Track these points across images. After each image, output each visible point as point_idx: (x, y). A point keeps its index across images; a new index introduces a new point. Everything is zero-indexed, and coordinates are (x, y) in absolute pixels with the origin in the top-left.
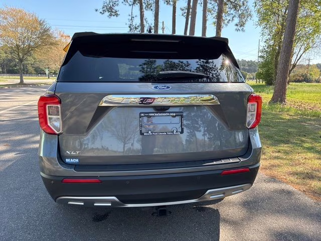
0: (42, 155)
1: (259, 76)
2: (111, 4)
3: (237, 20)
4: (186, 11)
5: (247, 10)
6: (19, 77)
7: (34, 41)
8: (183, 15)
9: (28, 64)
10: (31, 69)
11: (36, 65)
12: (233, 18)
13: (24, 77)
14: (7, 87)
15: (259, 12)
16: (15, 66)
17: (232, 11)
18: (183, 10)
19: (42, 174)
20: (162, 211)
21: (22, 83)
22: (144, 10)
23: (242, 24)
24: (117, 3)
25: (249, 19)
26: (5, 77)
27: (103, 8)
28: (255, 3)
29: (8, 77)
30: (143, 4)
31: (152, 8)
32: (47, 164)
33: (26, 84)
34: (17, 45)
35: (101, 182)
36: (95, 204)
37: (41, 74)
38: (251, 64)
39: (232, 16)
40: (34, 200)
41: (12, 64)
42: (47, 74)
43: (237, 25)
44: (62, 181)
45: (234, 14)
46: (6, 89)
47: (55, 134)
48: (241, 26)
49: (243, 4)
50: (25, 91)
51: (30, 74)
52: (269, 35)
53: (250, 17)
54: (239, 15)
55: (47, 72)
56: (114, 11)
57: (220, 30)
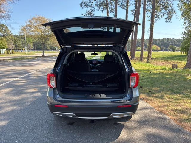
0: (48, 96)
1: (182, 50)
2: (91, 11)
3: (166, 16)
4: (134, 12)
5: (172, 10)
6: (42, 52)
7: (50, 33)
8: (132, 14)
9: (47, 44)
10: (48, 47)
11: (51, 46)
12: (164, 14)
13: (45, 52)
14: (36, 58)
15: (181, 9)
16: (41, 46)
17: (163, 11)
18: (132, 11)
19: (48, 103)
20: (93, 121)
21: (43, 56)
22: (109, 13)
23: (169, 18)
24: (94, 10)
25: (174, 15)
26: (35, 52)
27: (86, 13)
28: (179, 5)
29: (37, 52)
30: (109, 9)
31: (114, 11)
32: (49, 99)
33: (45, 56)
34: (41, 36)
35: (69, 107)
36: (66, 116)
37: (53, 50)
38: (179, 41)
39: (163, 13)
40: (45, 115)
41: (39, 45)
42: (56, 50)
43: (166, 19)
44: (54, 106)
45: (164, 12)
46: (36, 59)
47: (52, 88)
48: (169, 19)
49: (170, 6)
50: (45, 60)
51: (48, 50)
52: (189, 24)
53: (174, 14)
54: (168, 13)
55: (56, 49)
56: (92, 14)
57: (153, 24)
